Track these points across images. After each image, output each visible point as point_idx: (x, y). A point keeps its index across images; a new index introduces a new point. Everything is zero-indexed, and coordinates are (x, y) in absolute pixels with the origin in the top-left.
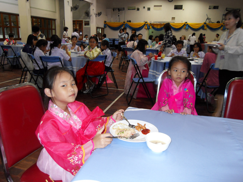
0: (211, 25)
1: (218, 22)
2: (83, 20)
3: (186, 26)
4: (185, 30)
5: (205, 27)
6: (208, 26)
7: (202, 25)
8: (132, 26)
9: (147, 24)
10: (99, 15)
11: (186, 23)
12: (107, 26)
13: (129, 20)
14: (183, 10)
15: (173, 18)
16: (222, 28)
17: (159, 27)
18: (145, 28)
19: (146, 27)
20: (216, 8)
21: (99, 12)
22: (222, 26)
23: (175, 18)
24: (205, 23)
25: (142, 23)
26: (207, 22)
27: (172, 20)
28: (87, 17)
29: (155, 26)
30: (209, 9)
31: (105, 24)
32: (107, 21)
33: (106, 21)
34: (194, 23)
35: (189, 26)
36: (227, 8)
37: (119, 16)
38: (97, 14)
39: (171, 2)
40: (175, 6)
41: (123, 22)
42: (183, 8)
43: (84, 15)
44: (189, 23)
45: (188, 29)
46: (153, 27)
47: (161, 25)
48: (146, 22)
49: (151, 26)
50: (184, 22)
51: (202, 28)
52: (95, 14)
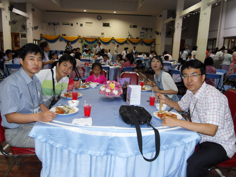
0: (133, 40)
1: (137, 38)
2: (20, 32)
3: (113, 40)
4: (112, 44)
5: (128, 42)
6: (129, 41)
7: (125, 40)
8: (67, 39)
9: (80, 38)
10: (36, 29)
11: (113, 38)
12: (43, 38)
13: (64, 34)
14: (110, 27)
15: (103, 34)
16: (140, 43)
17: (91, 41)
18: (79, 42)
19: (79, 40)
20: (135, 27)
21: (36, 26)
22: (140, 41)
23: (104, 33)
24: (128, 39)
25: (75, 37)
26: (129, 38)
27: (102, 35)
28: (24, 30)
29: (88, 40)
30: (130, 27)
31: (41, 37)
32: (44, 34)
33: (42, 34)
34: (119, 38)
35: (115, 41)
36: (143, 28)
37: (54, 30)
38: (34, 27)
39: (100, 21)
40: (103, 23)
41: (58, 35)
42: (110, 26)
43: (20, 28)
44: (115, 38)
45: (115, 43)
46: (86, 41)
47: (92, 39)
48: (80, 37)
49: (84, 40)
50: (111, 37)
51: (126, 42)
52: (32, 27)
